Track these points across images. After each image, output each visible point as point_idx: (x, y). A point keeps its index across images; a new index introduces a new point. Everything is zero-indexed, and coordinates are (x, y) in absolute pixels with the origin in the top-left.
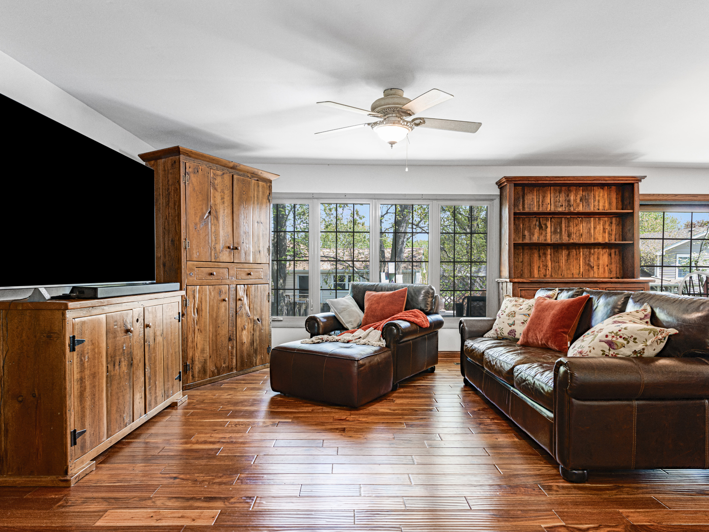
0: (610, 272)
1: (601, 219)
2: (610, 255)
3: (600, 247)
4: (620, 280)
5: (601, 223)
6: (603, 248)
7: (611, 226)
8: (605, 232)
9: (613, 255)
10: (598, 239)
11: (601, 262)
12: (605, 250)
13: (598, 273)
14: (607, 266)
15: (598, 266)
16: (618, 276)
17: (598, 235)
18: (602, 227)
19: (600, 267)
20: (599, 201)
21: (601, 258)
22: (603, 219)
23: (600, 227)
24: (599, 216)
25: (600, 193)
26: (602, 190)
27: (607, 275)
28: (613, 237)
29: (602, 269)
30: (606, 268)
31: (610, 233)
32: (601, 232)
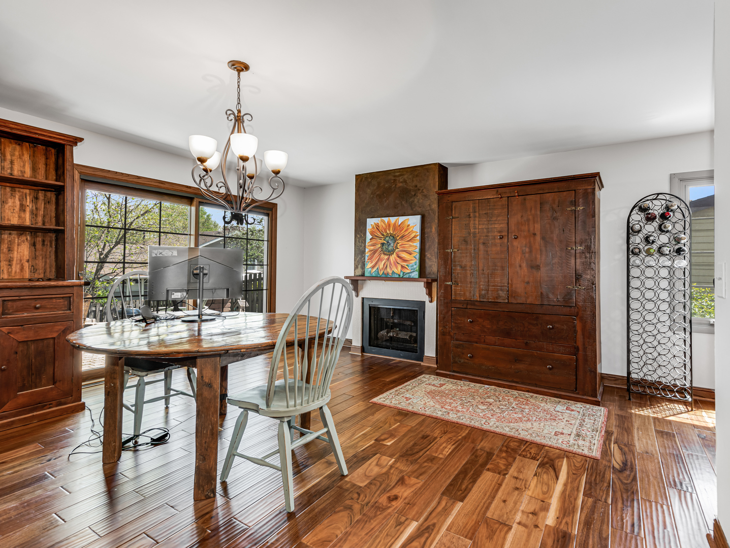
0: (34, 269)
1: (17, 189)
2: (34, 245)
3: (15, 232)
4: (53, 283)
5: (17, 197)
6: (20, 235)
7: (36, 203)
8: (24, 211)
9: (39, 246)
10: (9, 220)
11: (15, 255)
12: (24, 238)
13: (9, 273)
14: (28, 261)
15: (10, 261)
16: (48, 275)
17: (10, 214)
18: (18, 203)
19: (14, 262)
20: (12, 162)
21: (16, 248)
22: (22, 190)
23: (14, 202)
24: (12, 185)
25: (14, 150)
26: (18, 147)
27: (27, 275)
28: (40, 219)
29: (18, 266)
30: (26, 265)
31: (35, 212)
32: (17, 208)
